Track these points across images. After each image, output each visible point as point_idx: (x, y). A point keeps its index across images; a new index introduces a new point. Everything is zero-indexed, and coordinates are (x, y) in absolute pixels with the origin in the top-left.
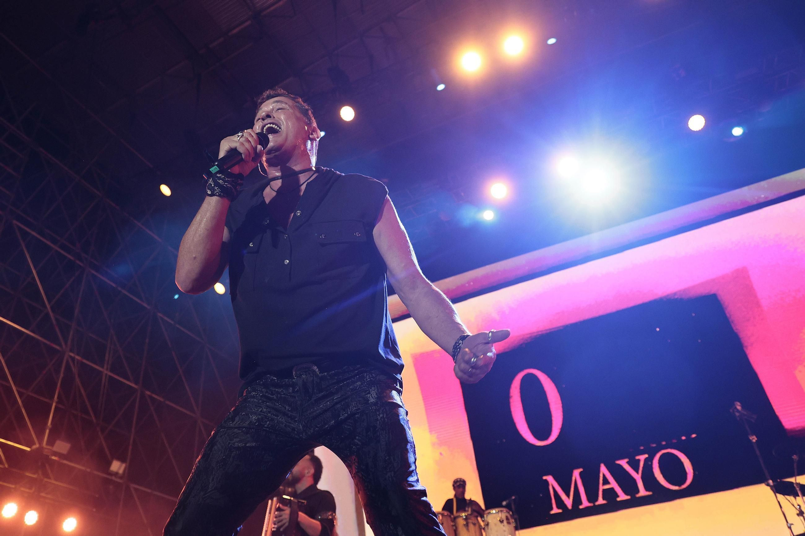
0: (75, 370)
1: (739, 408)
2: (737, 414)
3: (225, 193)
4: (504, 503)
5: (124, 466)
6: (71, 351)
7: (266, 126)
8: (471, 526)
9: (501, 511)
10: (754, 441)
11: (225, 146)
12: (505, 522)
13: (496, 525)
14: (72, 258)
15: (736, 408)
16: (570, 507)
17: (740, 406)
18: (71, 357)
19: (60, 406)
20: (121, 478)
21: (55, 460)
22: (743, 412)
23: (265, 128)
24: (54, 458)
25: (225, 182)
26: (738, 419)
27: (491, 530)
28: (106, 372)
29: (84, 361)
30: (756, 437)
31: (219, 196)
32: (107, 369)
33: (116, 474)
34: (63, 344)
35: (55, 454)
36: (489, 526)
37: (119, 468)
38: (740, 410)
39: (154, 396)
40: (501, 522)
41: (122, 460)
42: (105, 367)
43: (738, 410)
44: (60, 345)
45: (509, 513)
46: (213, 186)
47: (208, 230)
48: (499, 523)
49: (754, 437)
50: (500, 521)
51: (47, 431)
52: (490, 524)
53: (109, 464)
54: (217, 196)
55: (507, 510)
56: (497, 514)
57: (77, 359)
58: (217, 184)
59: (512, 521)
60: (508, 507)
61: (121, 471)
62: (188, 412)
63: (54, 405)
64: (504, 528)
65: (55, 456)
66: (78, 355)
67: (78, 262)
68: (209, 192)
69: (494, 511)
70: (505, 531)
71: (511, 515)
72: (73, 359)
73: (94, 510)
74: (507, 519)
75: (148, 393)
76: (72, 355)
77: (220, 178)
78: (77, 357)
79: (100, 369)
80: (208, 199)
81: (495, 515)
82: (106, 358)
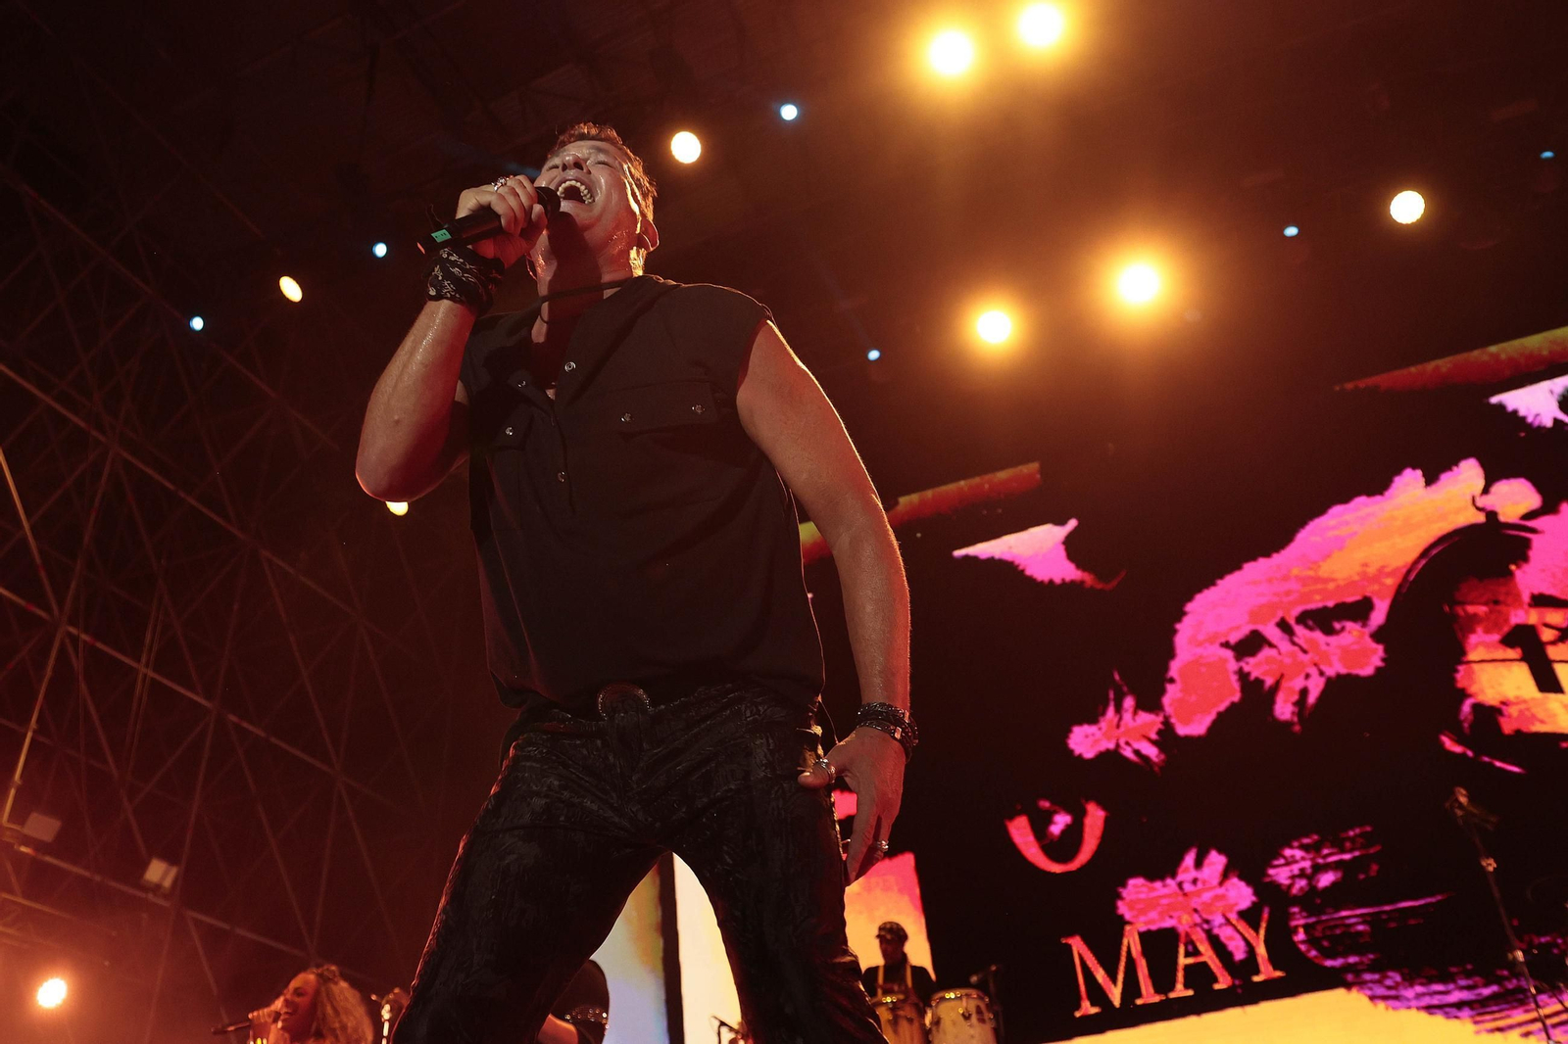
0: (77, 664)
1: (1463, 800)
2: (1459, 813)
3: (464, 295)
4: (974, 979)
5: (174, 871)
6: (72, 622)
7: (568, 183)
8: (904, 1025)
9: (968, 996)
10: (1491, 869)
11: (468, 202)
12: (974, 1018)
13: (954, 1023)
14: (82, 424)
15: (1457, 800)
16: (1117, 1002)
17: (1465, 795)
18: (70, 635)
19: (42, 739)
20: (166, 897)
21: (27, 854)
22: (1471, 809)
23: (563, 185)
24: (23, 849)
25: (464, 271)
26: (1461, 822)
27: (945, 1033)
28: (144, 670)
29: (99, 645)
30: (1495, 861)
31: (452, 299)
32: (147, 666)
33: (157, 888)
34: (55, 607)
35: (27, 840)
36: (942, 1025)
37: (163, 877)
38: (1466, 804)
39: (245, 725)
40: (967, 1017)
41: (170, 858)
42: (144, 660)
43: (1460, 803)
44: (48, 609)
45: (982, 999)
46: (440, 278)
47: (426, 366)
48: (962, 1018)
49: (1491, 861)
50: (963, 1015)
51: (13, 792)
52: (942, 1021)
53: (144, 866)
54: (447, 298)
55: (981, 994)
56: (958, 1002)
57: (85, 642)
58: (448, 275)
59: (988, 1016)
60: (981, 987)
61: (167, 883)
62: (318, 764)
63: (29, 735)
64: (972, 1032)
65: (26, 845)
66: (86, 632)
67: (94, 433)
68: (432, 292)
69: (952, 995)
70: (972, 1037)
71: (987, 1005)
72: (74, 640)
73: (107, 963)
74: (979, 1011)
75: (233, 718)
76: (73, 630)
77: (454, 264)
78: (84, 637)
79: (134, 664)
80: (431, 305)
81: (952, 1003)
82: (148, 641)
